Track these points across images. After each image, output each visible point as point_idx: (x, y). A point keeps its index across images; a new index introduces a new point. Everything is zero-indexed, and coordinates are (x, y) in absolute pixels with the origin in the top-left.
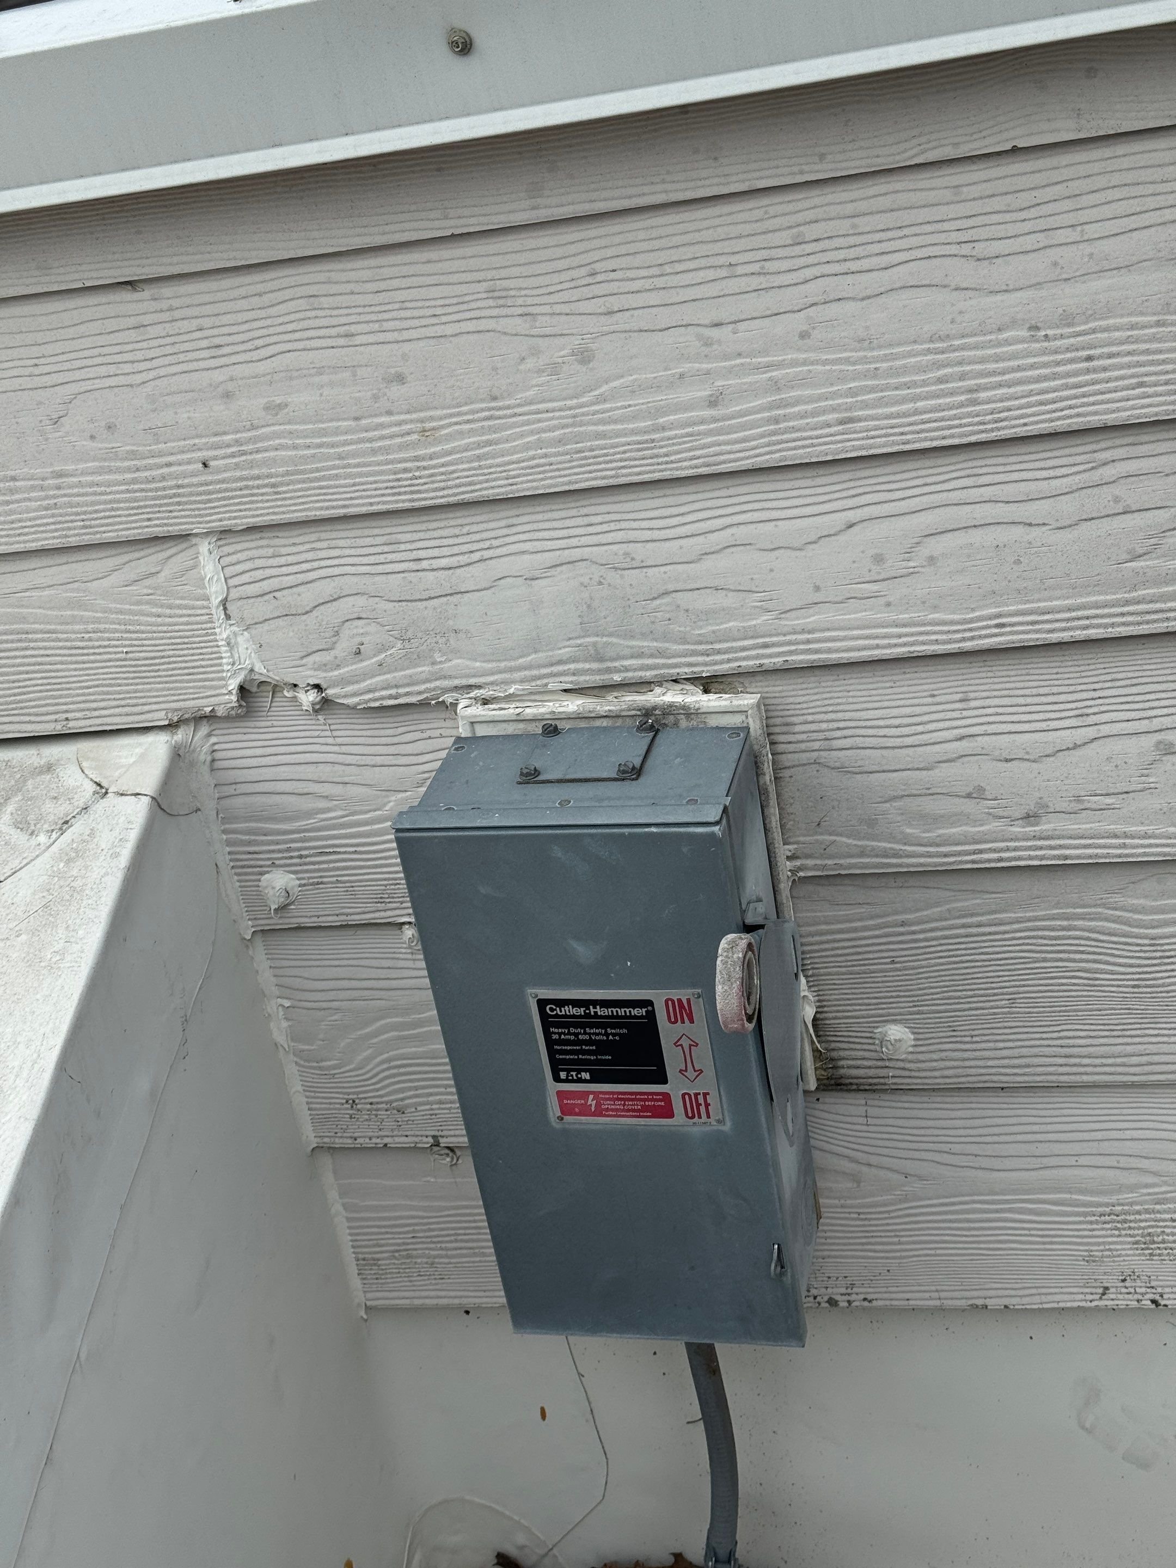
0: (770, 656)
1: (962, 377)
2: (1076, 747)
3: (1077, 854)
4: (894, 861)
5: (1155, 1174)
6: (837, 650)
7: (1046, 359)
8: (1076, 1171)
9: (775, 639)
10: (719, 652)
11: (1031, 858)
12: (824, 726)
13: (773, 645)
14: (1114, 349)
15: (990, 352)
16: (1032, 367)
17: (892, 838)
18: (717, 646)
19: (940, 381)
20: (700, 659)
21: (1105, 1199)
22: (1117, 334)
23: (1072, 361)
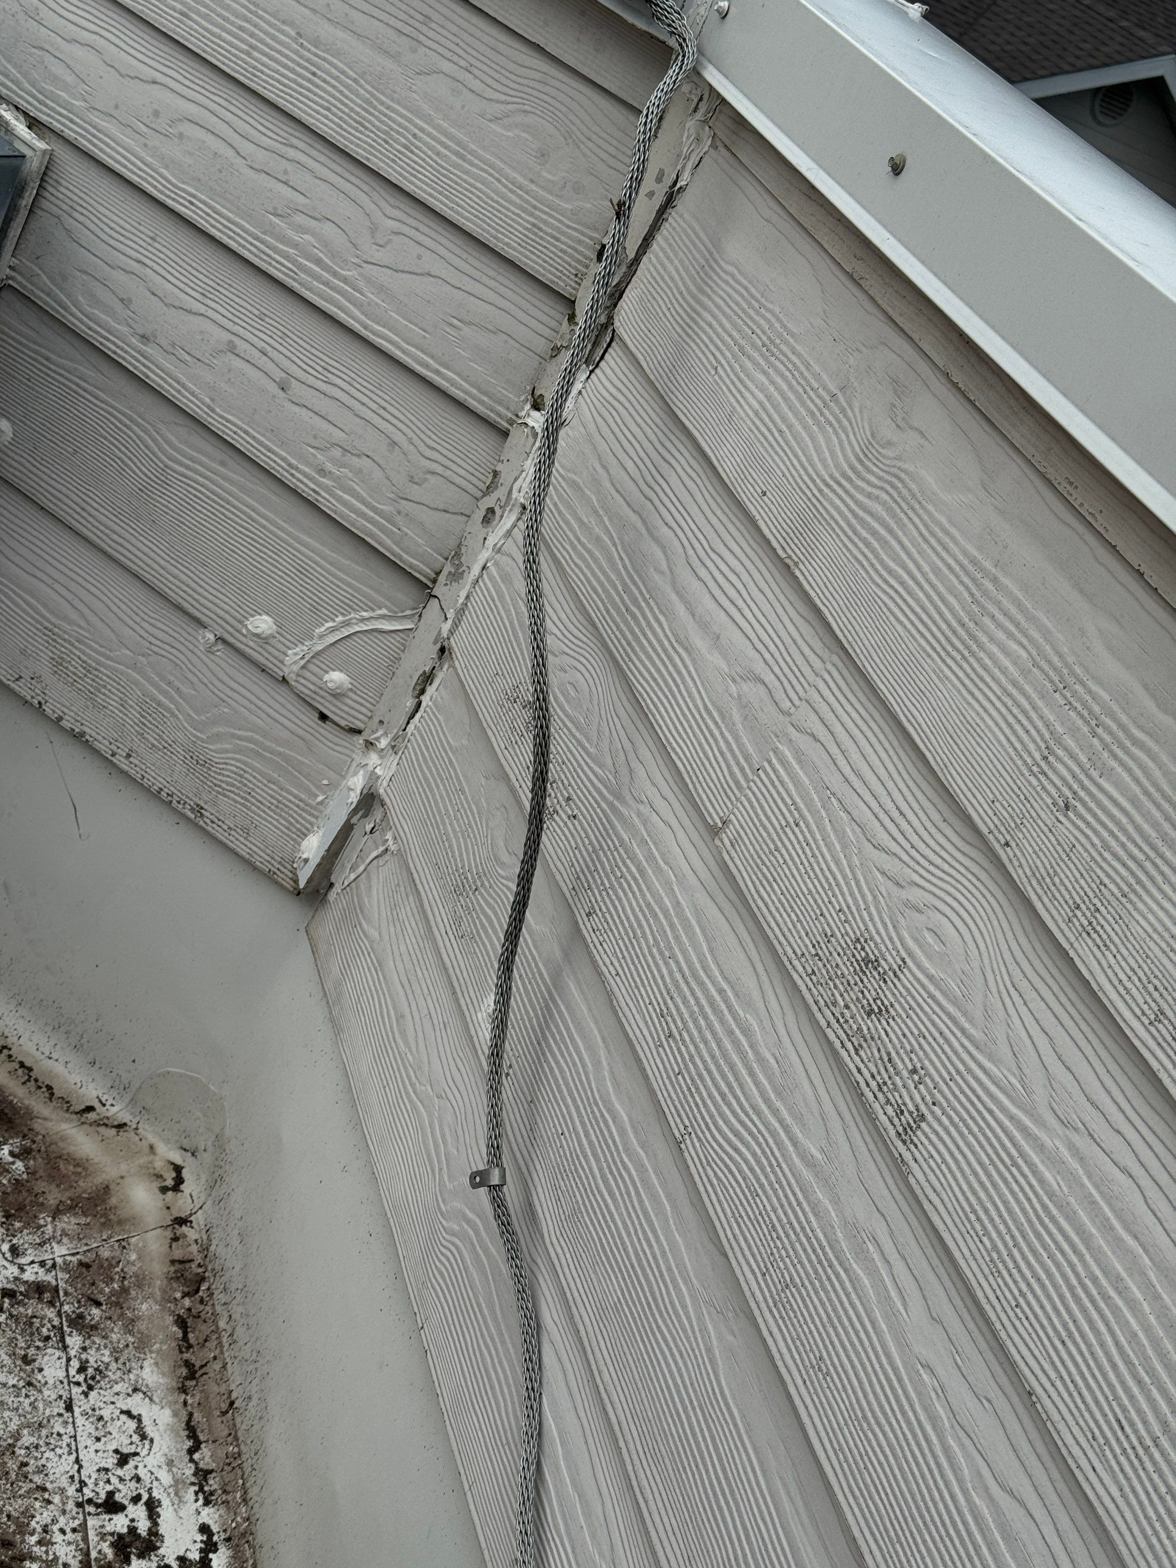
0: (71, 129)
1: (252, 35)
2: (190, 312)
3: (155, 379)
4: (62, 311)
5: (88, 622)
6: (105, 153)
7: (294, 57)
8: (49, 591)
9: (78, 120)
10: (46, 106)
11: (130, 363)
12: (76, 198)
13: (75, 123)
14: (328, 78)
15: (272, 31)
16: (287, 57)
17: (68, 296)
18: (48, 102)
19: (241, 28)
20: (35, 103)
21: (53, 620)
22: (333, 70)
23: (306, 69)
